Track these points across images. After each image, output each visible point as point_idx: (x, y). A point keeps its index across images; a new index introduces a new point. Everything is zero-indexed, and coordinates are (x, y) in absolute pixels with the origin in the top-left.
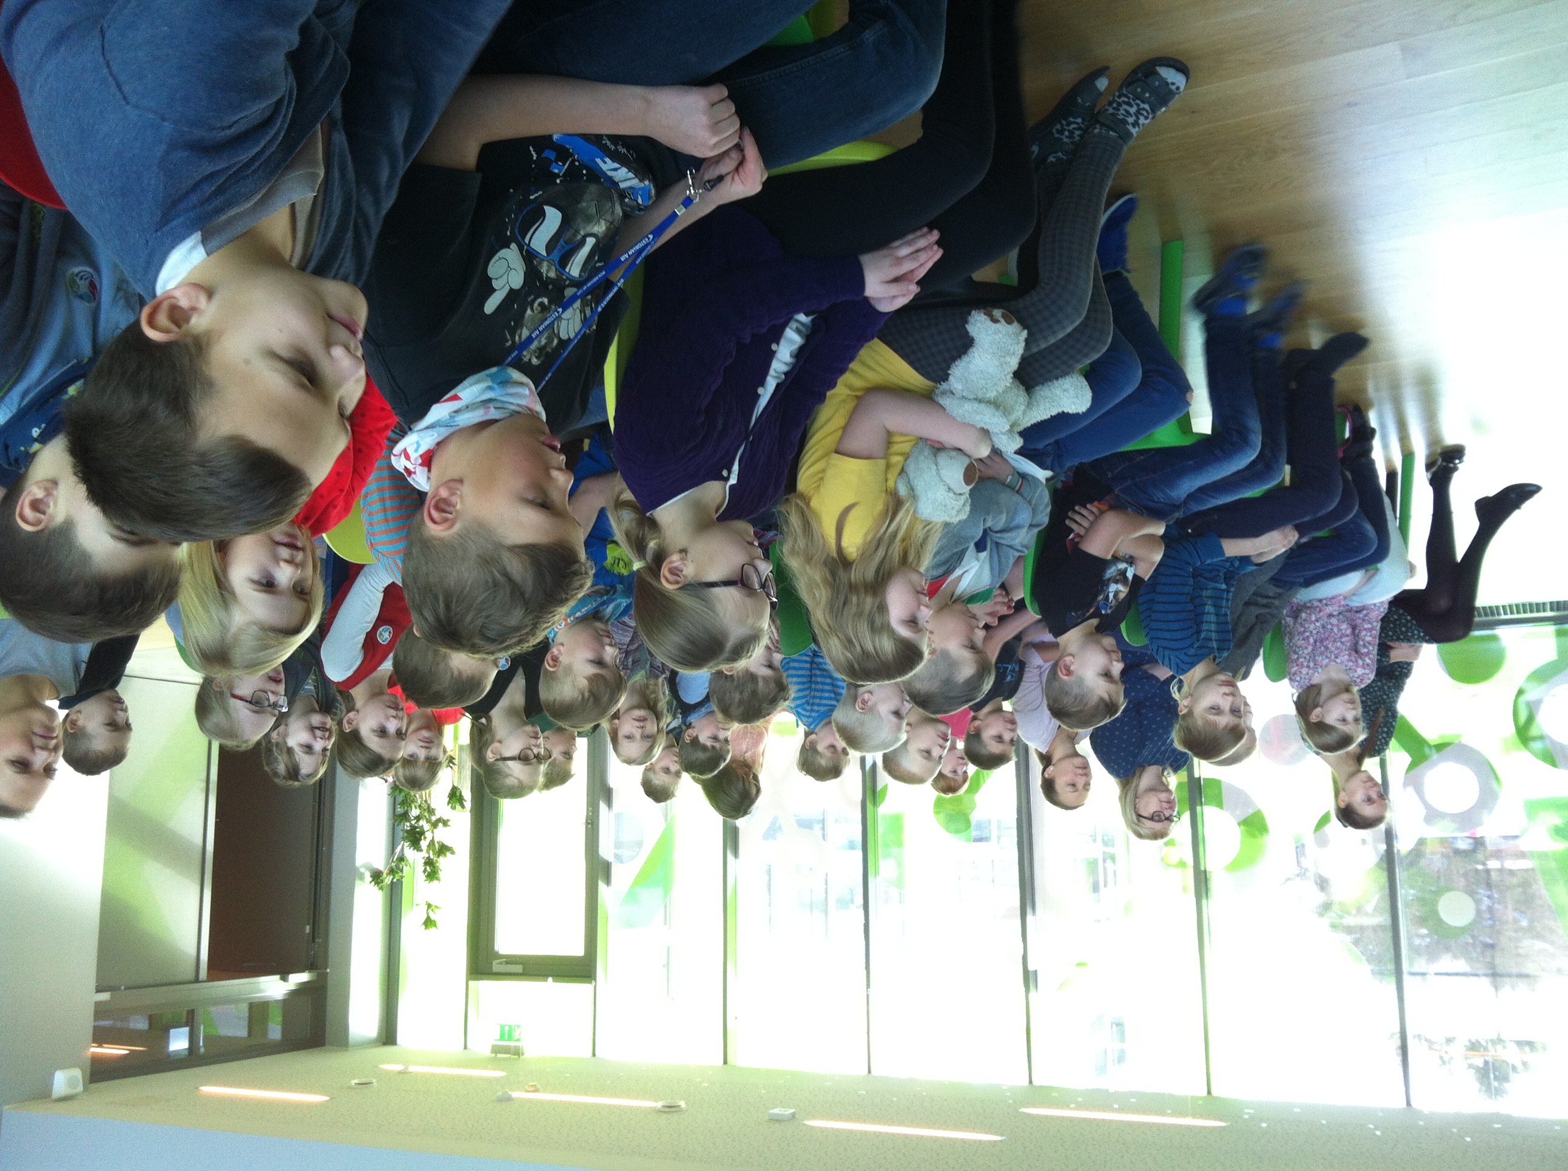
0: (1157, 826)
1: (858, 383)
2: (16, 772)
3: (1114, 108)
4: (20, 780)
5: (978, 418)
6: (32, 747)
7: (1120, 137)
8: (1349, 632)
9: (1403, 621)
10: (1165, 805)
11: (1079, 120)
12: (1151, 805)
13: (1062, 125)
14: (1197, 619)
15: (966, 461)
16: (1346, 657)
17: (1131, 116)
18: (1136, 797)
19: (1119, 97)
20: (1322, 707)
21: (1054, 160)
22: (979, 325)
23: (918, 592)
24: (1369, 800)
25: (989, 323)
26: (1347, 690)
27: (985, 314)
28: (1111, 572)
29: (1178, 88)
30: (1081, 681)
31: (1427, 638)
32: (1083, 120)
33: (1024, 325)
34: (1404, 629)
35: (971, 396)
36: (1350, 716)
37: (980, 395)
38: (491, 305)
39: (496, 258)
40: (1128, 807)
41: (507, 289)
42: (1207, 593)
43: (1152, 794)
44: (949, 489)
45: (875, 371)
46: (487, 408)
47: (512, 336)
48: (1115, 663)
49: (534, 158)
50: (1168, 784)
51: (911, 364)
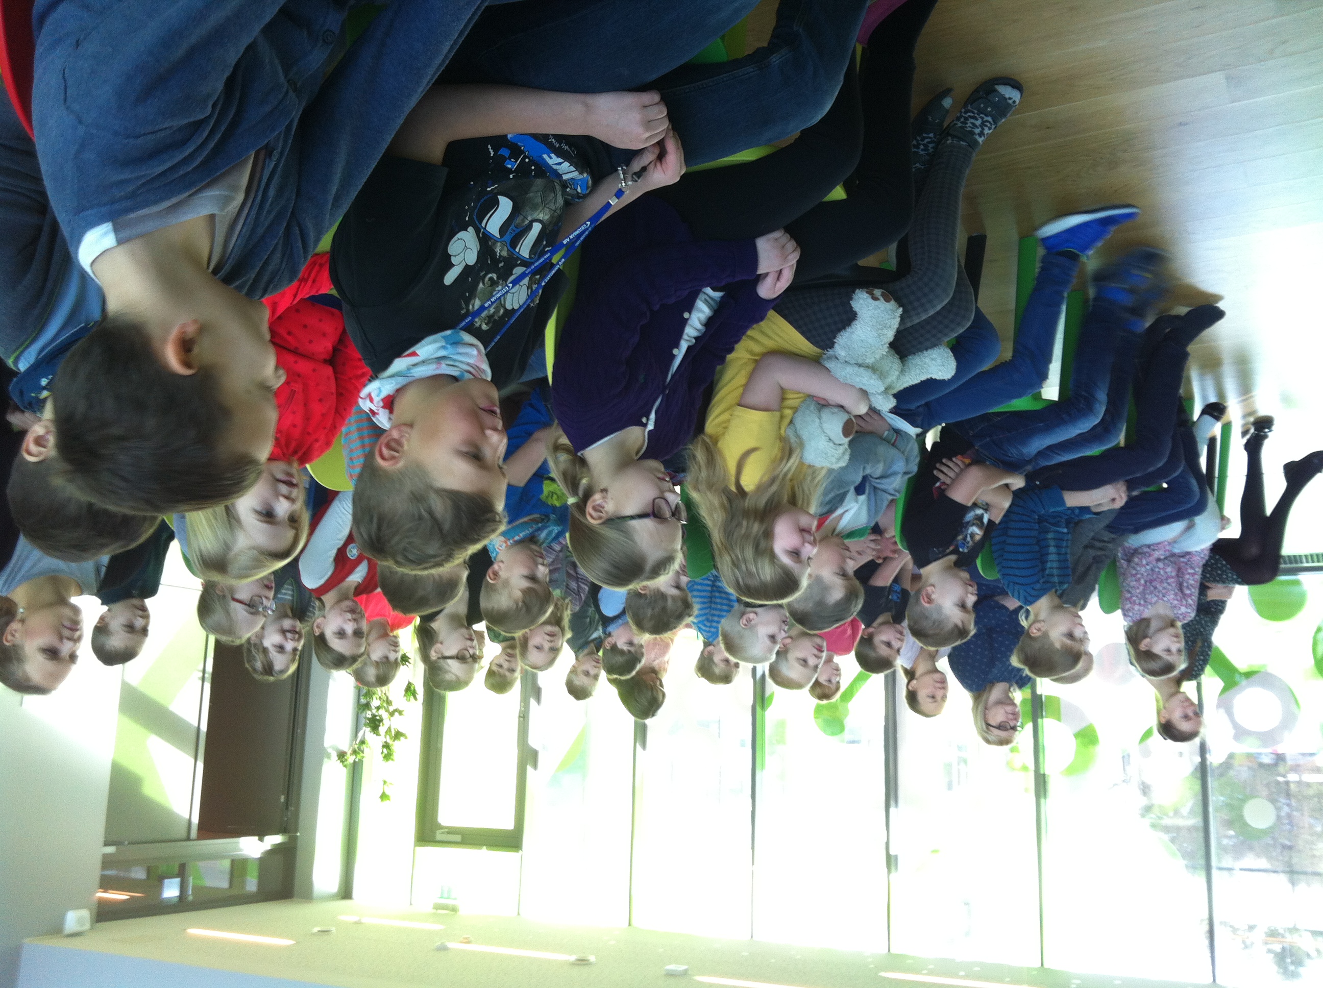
0: (1003, 734)
1: (757, 349)
2: (48, 661)
3: (962, 123)
4: (52, 667)
5: (857, 380)
6: (60, 637)
7: (969, 146)
8: (1174, 574)
9: (1219, 565)
10: (1011, 716)
12: (998, 716)
14: (1042, 558)
15: (845, 417)
16: (1172, 596)
18: (986, 709)
19: (966, 112)
20: (1150, 638)
22: (861, 301)
23: (803, 530)
24: (1186, 717)
25: (870, 300)
26: (1171, 624)
27: (867, 292)
28: (970, 516)
29: (1014, 102)
30: (939, 608)
31: (1240, 580)
33: (900, 304)
34: (1219, 572)
35: (853, 362)
36: (1174, 647)
37: (860, 361)
38: (450, 278)
39: (455, 238)
40: (979, 717)
41: (463, 265)
42: (1050, 535)
43: (1000, 706)
44: (830, 439)
45: (772, 339)
46: (439, 363)
47: (467, 305)
48: (969, 595)
49: (492, 155)
50: (1014, 699)
51: (803, 333)
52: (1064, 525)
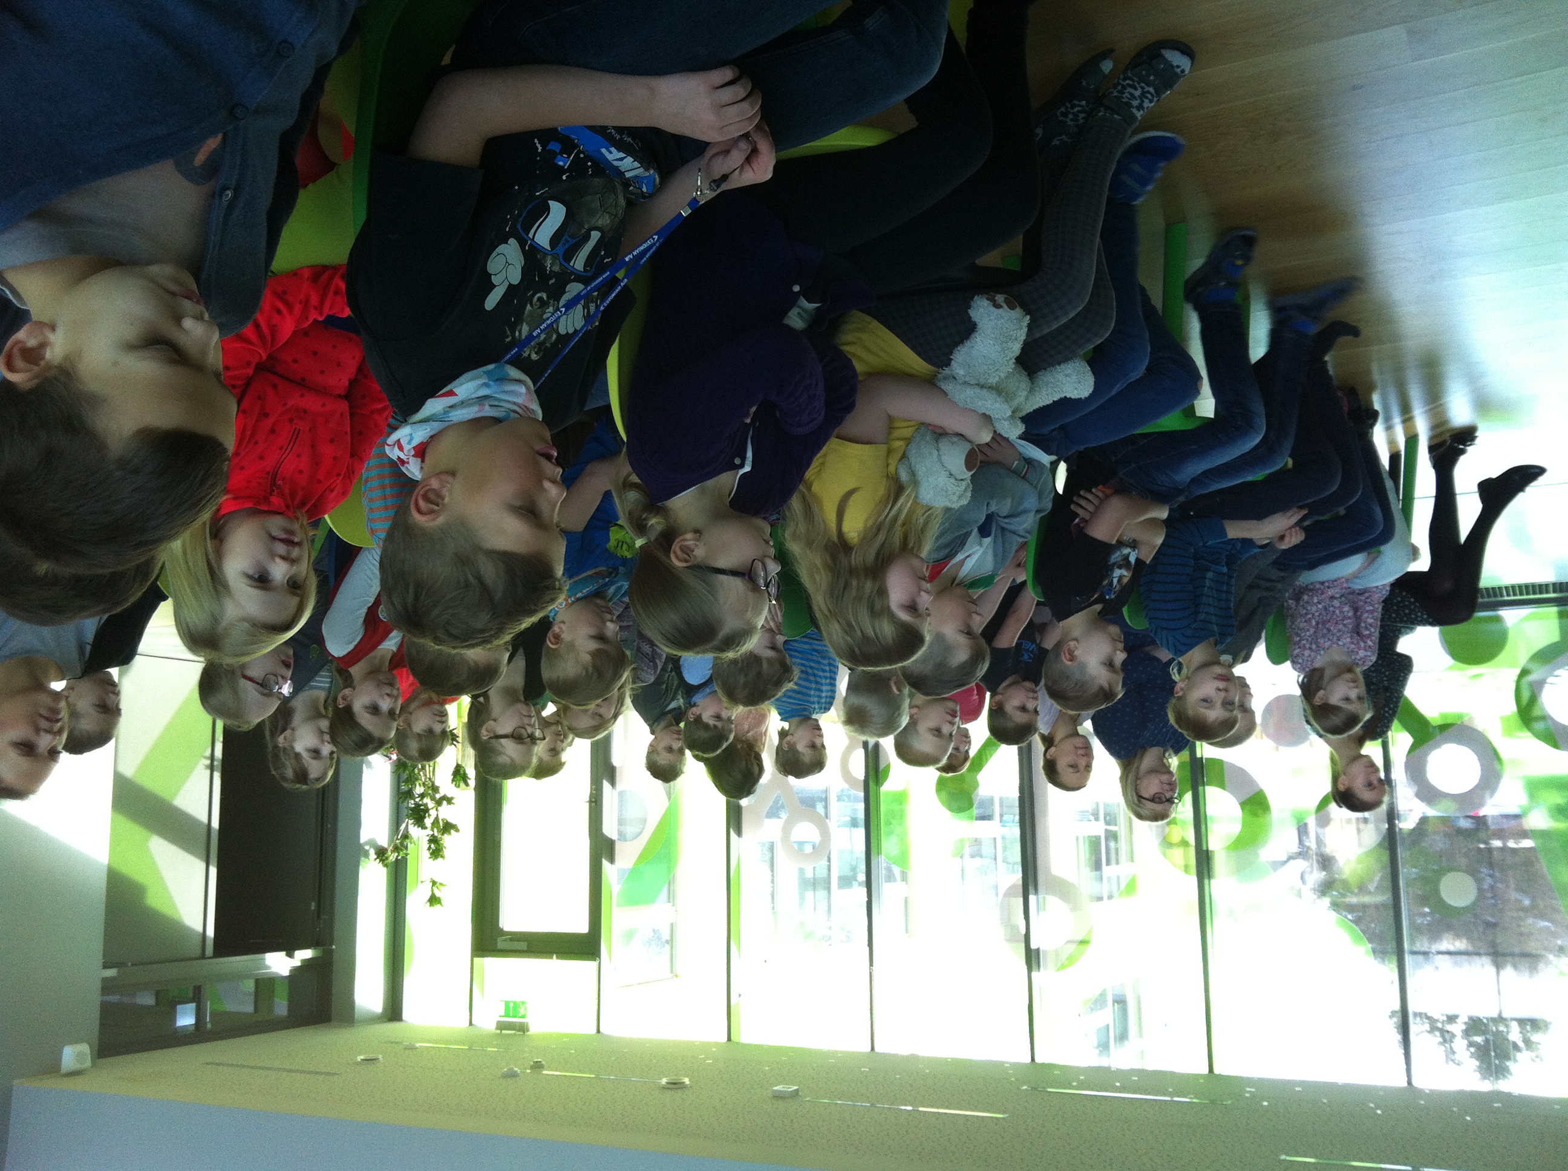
0: (1158, 808)
5: (980, 403)
7: (1124, 120)
8: (1350, 614)
9: (1407, 603)
10: (1167, 787)
12: (1152, 786)
14: (1196, 600)
15: (968, 447)
16: (1348, 640)
17: (1136, 99)
18: (1137, 778)
20: (1325, 690)
22: (981, 310)
23: (919, 578)
24: (1368, 786)
25: (992, 309)
26: (1350, 670)
27: (988, 299)
28: (1116, 557)
30: (1083, 667)
32: (1088, 102)
33: (1028, 312)
34: (1407, 611)
35: (973, 382)
36: (1353, 694)
37: (982, 381)
38: (491, 302)
39: (495, 254)
40: (1129, 788)
41: (506, 284)
43: (1153, 775)
44: (951, 474)
46: (482, 405)
47: (513, 333)
48: (1117, 652)
49: (539, 150)
50: (1169, 766)
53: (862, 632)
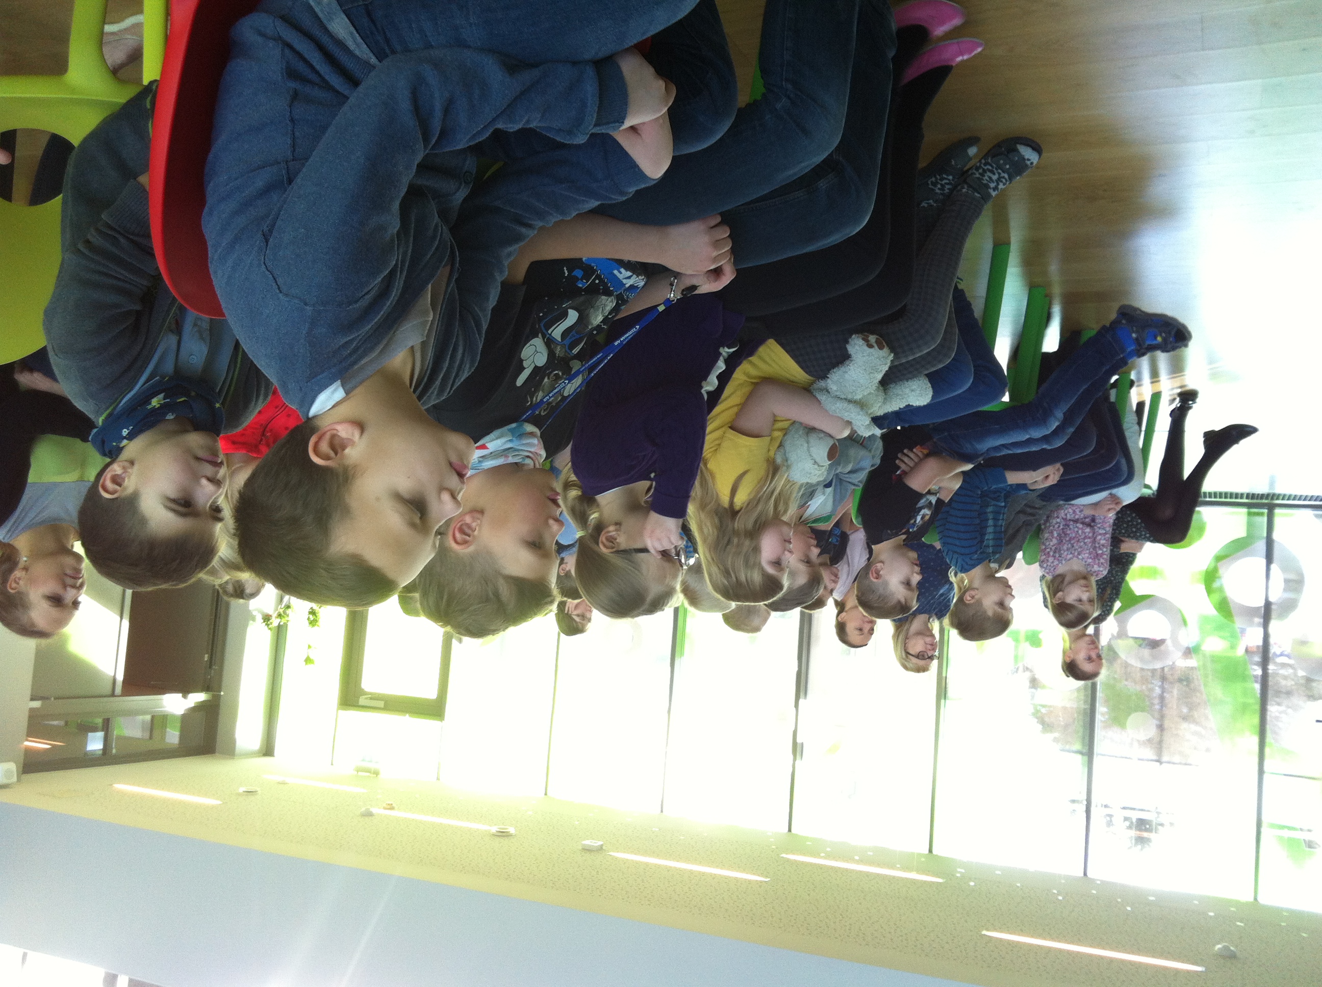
0: (921, 663)
2: (50, 606)
3: (980, 174)
4: (54, 612)
5: (846, 414)
6: (65, 586)
7: (982, 198)
8: (1091, 535)
10: (929, 647)
11: (951, 177)
12: (917, 645)
13: (937, 179)
14: (981, 530)
15: (831, 442)
16: (1087, 555)
17: (993, 182)
18: (907, 638)
19: (985, 164)
20: (1063, 591)
21: (926, 205)
22: (857, 347)
23: (785, 541)
24: (1089, 659)
25: (866, 348)
26: (1085, 578)
27: (863, 339)
28: (922, 502)
29: (1032, 163)
30: (886, 584)
31: (1152, 539)
32: (954, 177)
34: (1134, 530)
35: (843, 397)
36: (1085, 597)
37: (850, 397)
38: (520, 381)
39: (528, 345)
41: (533, 366)
42: (990, 509)
43: (919, 637)
44: (815, 462)
45: (769, 365)
46: (507, 457)
47: (532, 398)
48: (915, 575)
49: (566, 275)
51: (798, 362)
52: (1003, 500)
53: (736, 578)
